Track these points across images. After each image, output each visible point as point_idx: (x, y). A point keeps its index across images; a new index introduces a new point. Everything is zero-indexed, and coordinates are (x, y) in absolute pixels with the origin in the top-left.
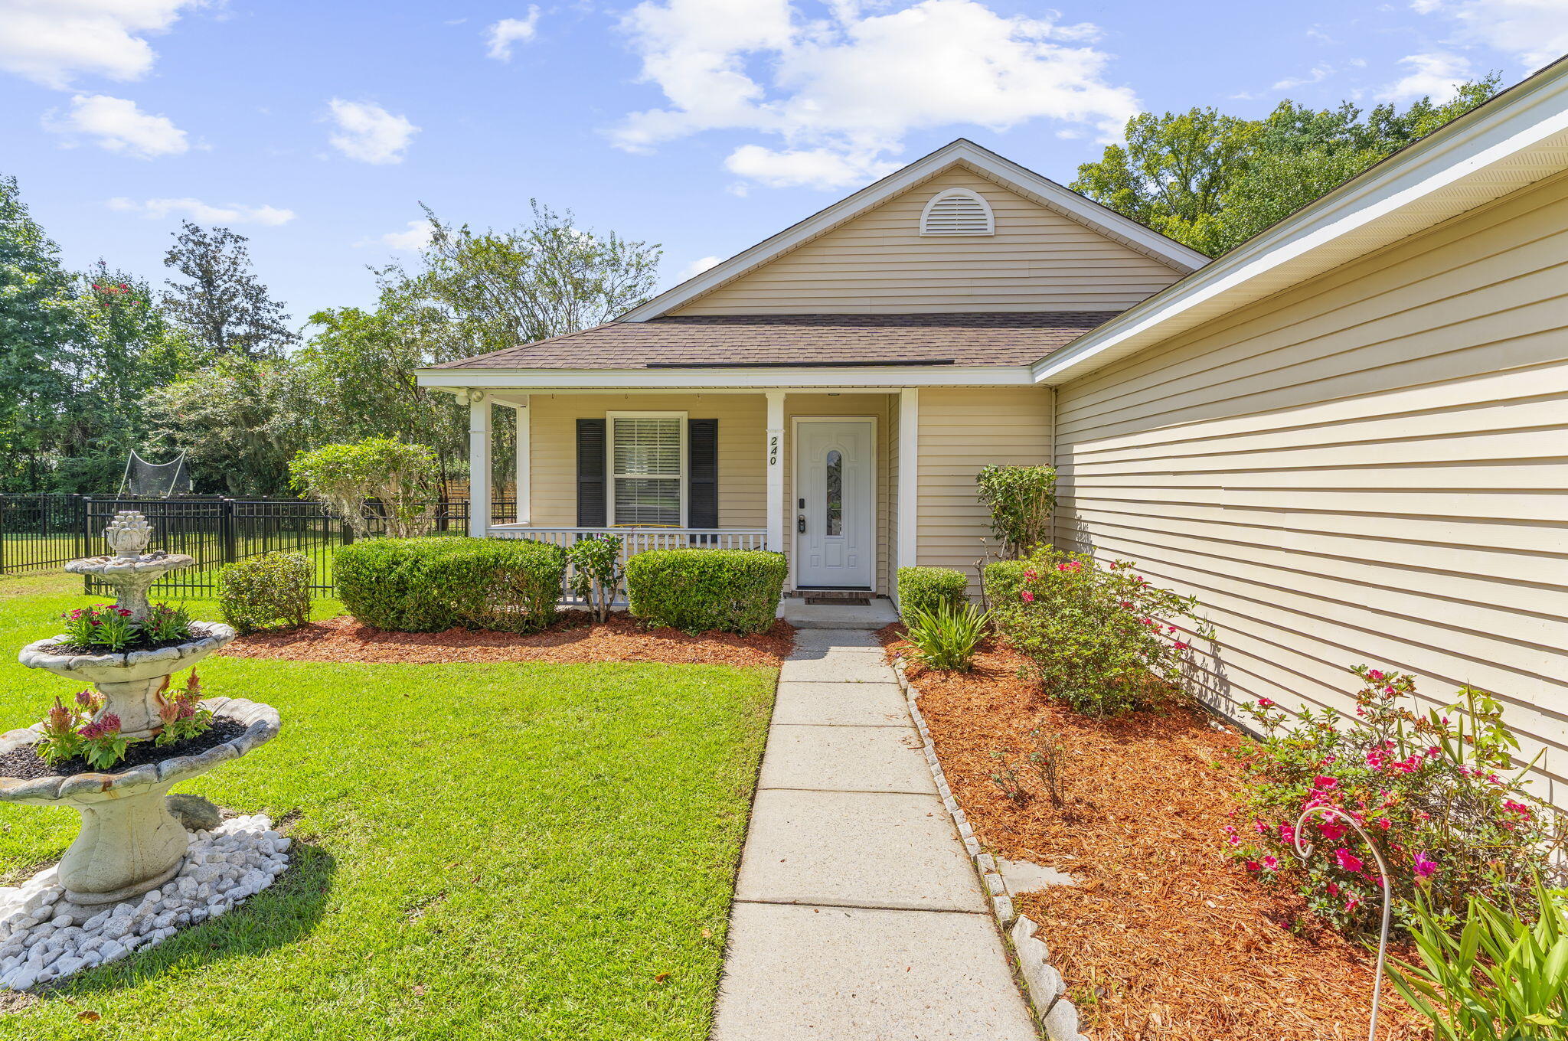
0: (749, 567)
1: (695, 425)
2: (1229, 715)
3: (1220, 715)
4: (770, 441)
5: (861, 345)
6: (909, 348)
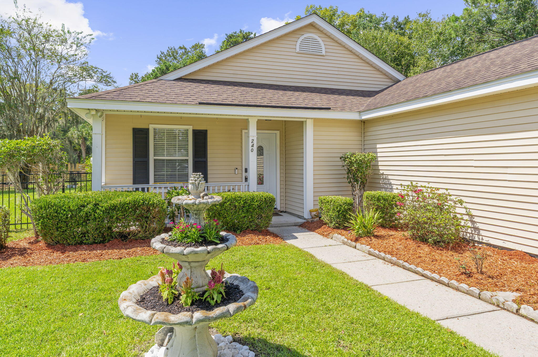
0: (265, 199)
1: (196, 133)
2: (481, 241)
3: (476, 241)
4: (250, 141)
5: (286, 99)
6: (307, 101)
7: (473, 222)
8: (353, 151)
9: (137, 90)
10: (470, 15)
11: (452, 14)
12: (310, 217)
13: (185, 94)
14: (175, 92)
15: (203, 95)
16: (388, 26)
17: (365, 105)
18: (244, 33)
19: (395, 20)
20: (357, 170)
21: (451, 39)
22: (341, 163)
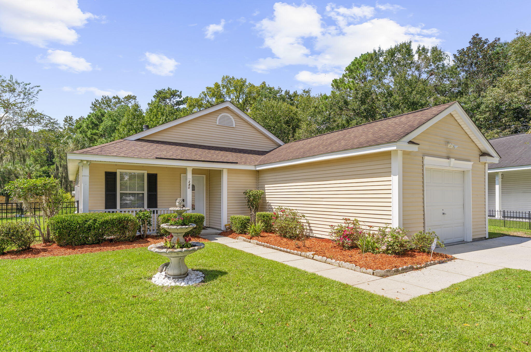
1: (149, 175)
2: (313, 236)
3: (311, 236)
4: (188, 182)
5: (210, 155)
6: (223, 158)
7: (310, 227)
8: (251, 189)
9: (112, 147)
10: (334, 97)
11: (324, 94)
12: (225, 229)
13: (145, 151)
14: (138, 149)
15: (157, 152)
16: (282, 97)
17: (259, 161)
18: (172, 91)
19: (287, 93)
20: (253, 200)
21: (323, 112)
22: (244, 196)
